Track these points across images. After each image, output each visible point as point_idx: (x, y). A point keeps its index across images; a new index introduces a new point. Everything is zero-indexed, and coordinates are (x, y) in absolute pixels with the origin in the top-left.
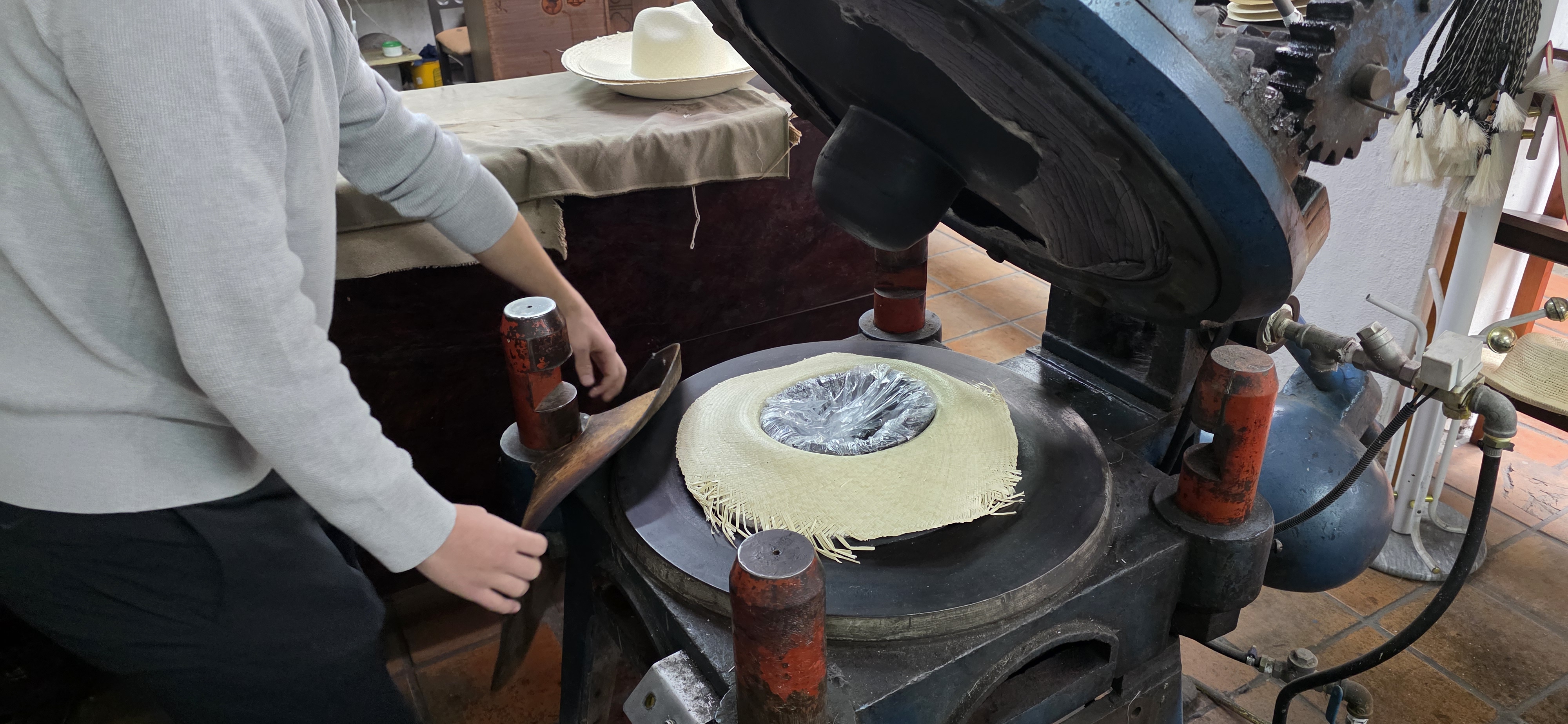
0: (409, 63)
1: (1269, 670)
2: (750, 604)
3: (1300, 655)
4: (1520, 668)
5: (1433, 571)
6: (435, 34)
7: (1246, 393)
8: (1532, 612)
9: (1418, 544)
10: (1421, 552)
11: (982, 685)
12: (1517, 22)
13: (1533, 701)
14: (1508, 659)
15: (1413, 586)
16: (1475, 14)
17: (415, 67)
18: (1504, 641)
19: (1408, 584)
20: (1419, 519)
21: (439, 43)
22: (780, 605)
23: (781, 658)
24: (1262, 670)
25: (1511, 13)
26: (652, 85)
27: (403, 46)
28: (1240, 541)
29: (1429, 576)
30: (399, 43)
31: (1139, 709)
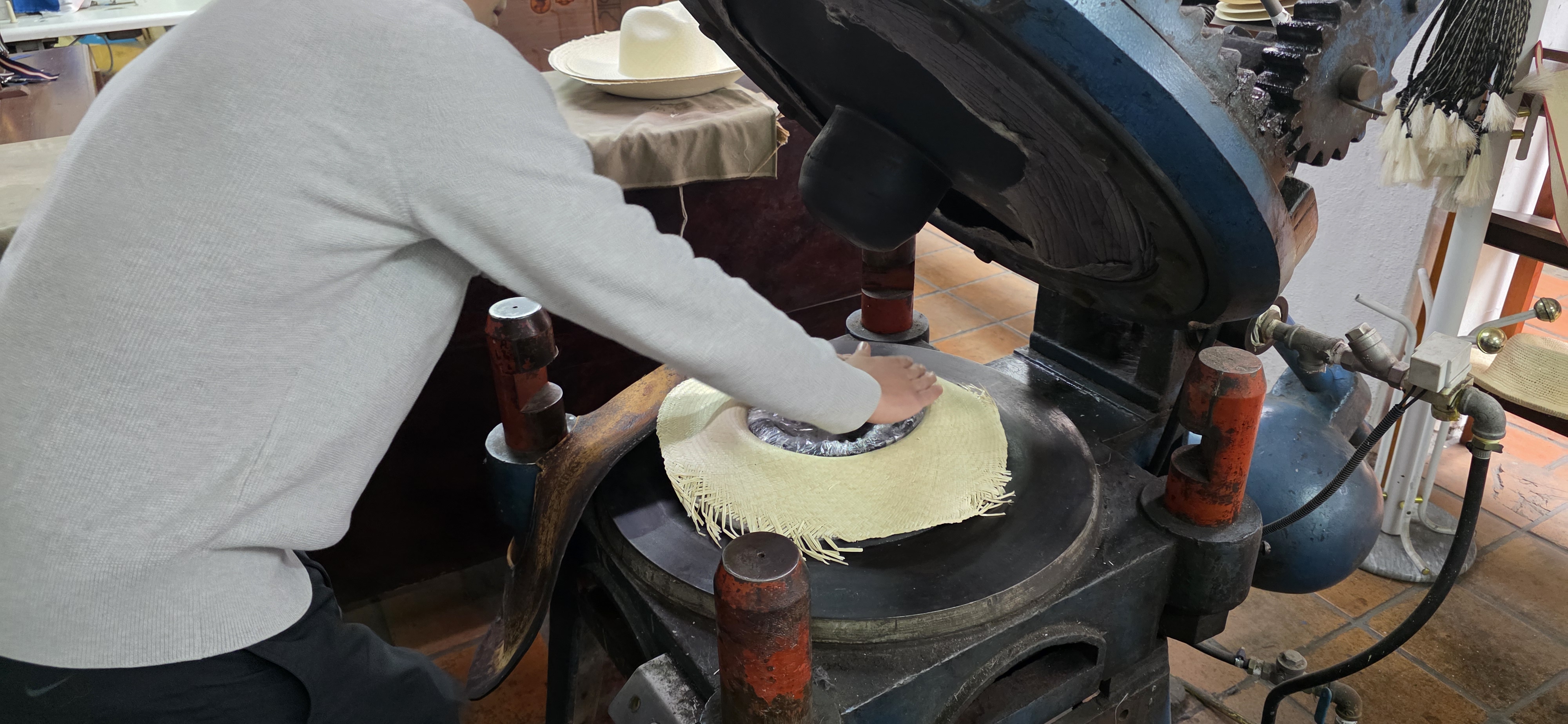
1: (1257, 672)
2: (734, 607)
3: (1289, 657)
4: (1510, 669)
5: (1423, 573)
7: (1234, 394)
8: (1522, 613)
9: (1407, 545)
10: (1411, 553)
11: (968, 688)
12: (1506, 22)
13: (1523, 703)
14: (1498, 660)
15: (1402, 587)
16: (1464, 13)
18: (1493, 642)
19: (1397, 585)
20: (1408, 520)
22: (764, 609)
23: (766, 661)
24: (1251, 672)
25: (1500, 13)
26: (639, 84)
28: (1228, 543)
29: (1419, 577)
31: (1126, 712)
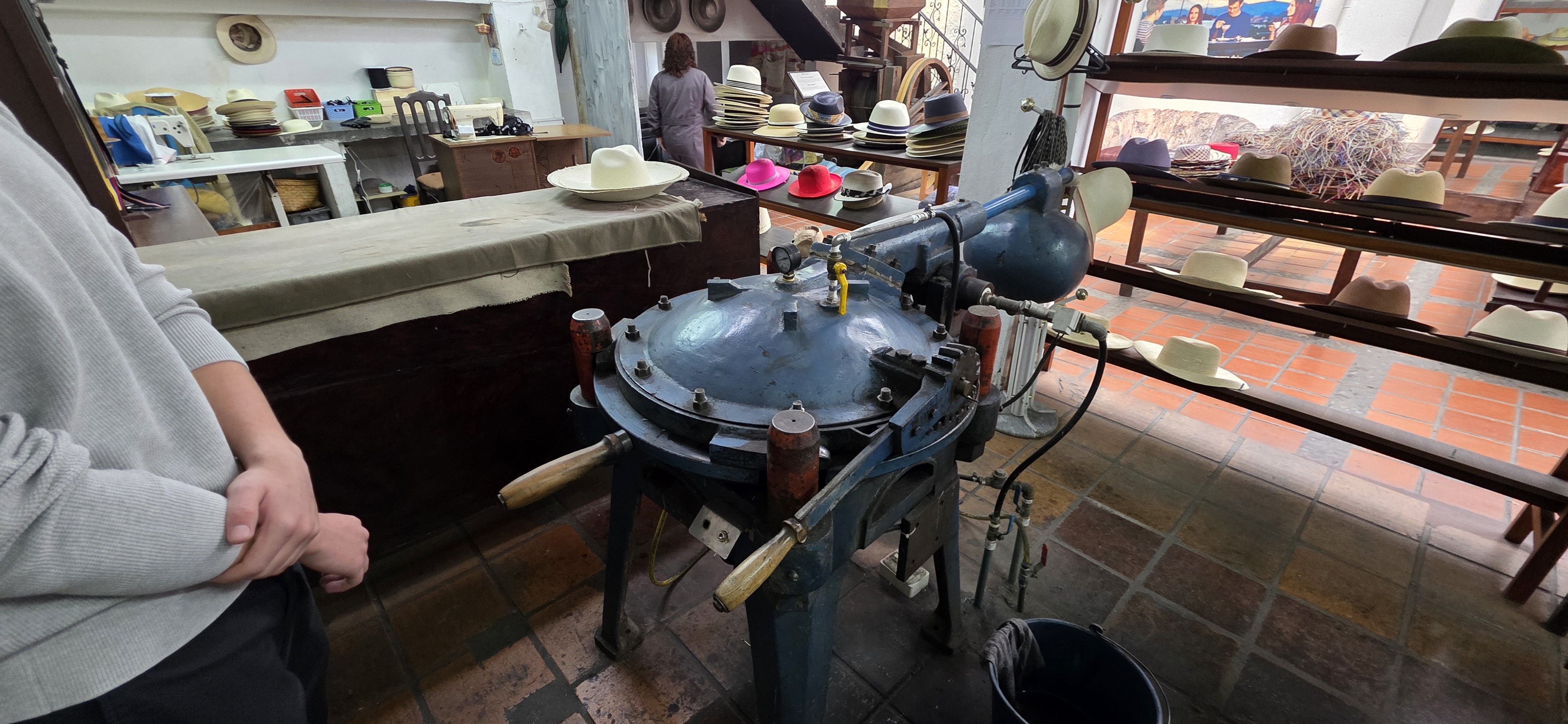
0: (399, 196)
1: (984, 482)
2: (785, 449)
3: (999, 472)
4: (1083, 473)
5: (1036, 433)
6: (416, 177)
7: (989, 327)
8: (1083, 447)
9: (1027, 420)
10: (1030, 424)
11: (881, 491)
13: (1091, 488)
14: (1077, 470)
15: (1029, 441)
17: (402, 199)
18: (1073, 462)
19: (1026, 440)
20: (1026, 408)
21: (419, 184)
22: (802, 447)
23: (801, 477)
24: (980, 483)
27: (393, 187)
28: (988, 405)
29: (1035, 435)
30: (389, 185)
31: (943, 501)
